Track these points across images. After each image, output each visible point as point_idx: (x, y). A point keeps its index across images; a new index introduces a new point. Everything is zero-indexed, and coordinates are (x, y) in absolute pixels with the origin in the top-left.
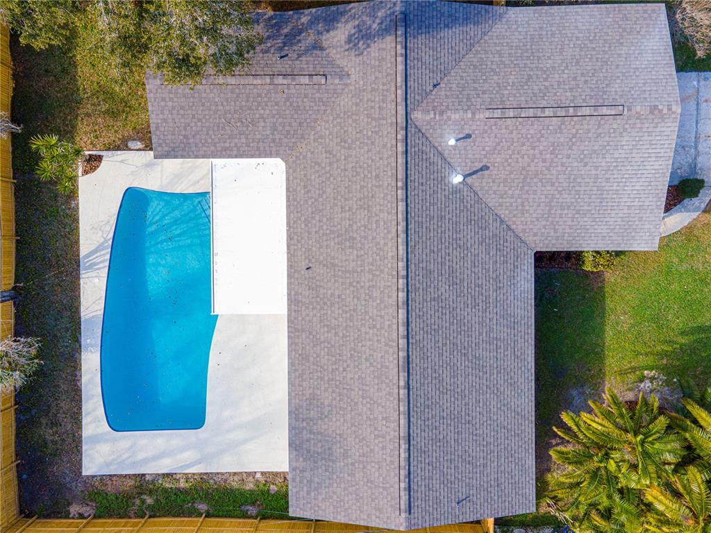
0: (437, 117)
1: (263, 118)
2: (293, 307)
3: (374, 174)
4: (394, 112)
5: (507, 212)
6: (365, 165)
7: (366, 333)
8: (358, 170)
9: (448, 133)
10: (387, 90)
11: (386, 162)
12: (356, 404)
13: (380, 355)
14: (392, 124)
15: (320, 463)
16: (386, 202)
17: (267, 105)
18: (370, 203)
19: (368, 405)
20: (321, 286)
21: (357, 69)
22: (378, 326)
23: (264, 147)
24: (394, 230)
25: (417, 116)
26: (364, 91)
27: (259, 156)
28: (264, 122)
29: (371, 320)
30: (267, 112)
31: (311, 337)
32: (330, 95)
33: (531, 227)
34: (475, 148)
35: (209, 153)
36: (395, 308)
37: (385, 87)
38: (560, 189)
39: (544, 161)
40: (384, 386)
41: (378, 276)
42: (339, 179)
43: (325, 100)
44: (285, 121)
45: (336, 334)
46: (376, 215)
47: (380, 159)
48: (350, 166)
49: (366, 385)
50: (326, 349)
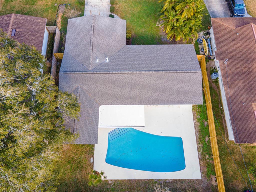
0: (91, 64)
1: (88, 111)
2: (142, 103)
3: (105, 80)
4: (89, 74)
5: (116, 50)
6: (103, 82)
7: (149, 82)
8: (104, 84)
9: (95, 62)
10: (83, 76)
11: (102, 77)
12: (168, 85)
13: (154, 78)
14: (92, 75)
15: (186, 95)
16: (113, 76)
17: (84, 109)
18: (113, 81)
19: (168, 81)
20: (136, 95)
21: (76, 84)
22: (146, 78)
23: (96, 111)
24: (120, 74)
25: (90, 69)
26: (82, 83)
27: (98, 112)
28: (89, 110)
29: (145, 81)
30: (86, 109)
31: (150, 98)
32: (83, 92)
33: (120, 45)
34: (100, 56)
35: (97, 127)
36: (141, 74)
37: (82, 77)
38: (111, 38)
39: (104, 41)
40: (163, 77)
41: (133, 79)
42: (106, 89)
43: (84, 93)
44: (89, 104)
45: (149, 90)
46: (116, 79)
47: (101, 78)
48: (102, 86)
49: (163, 82)
50: (154, 93)
